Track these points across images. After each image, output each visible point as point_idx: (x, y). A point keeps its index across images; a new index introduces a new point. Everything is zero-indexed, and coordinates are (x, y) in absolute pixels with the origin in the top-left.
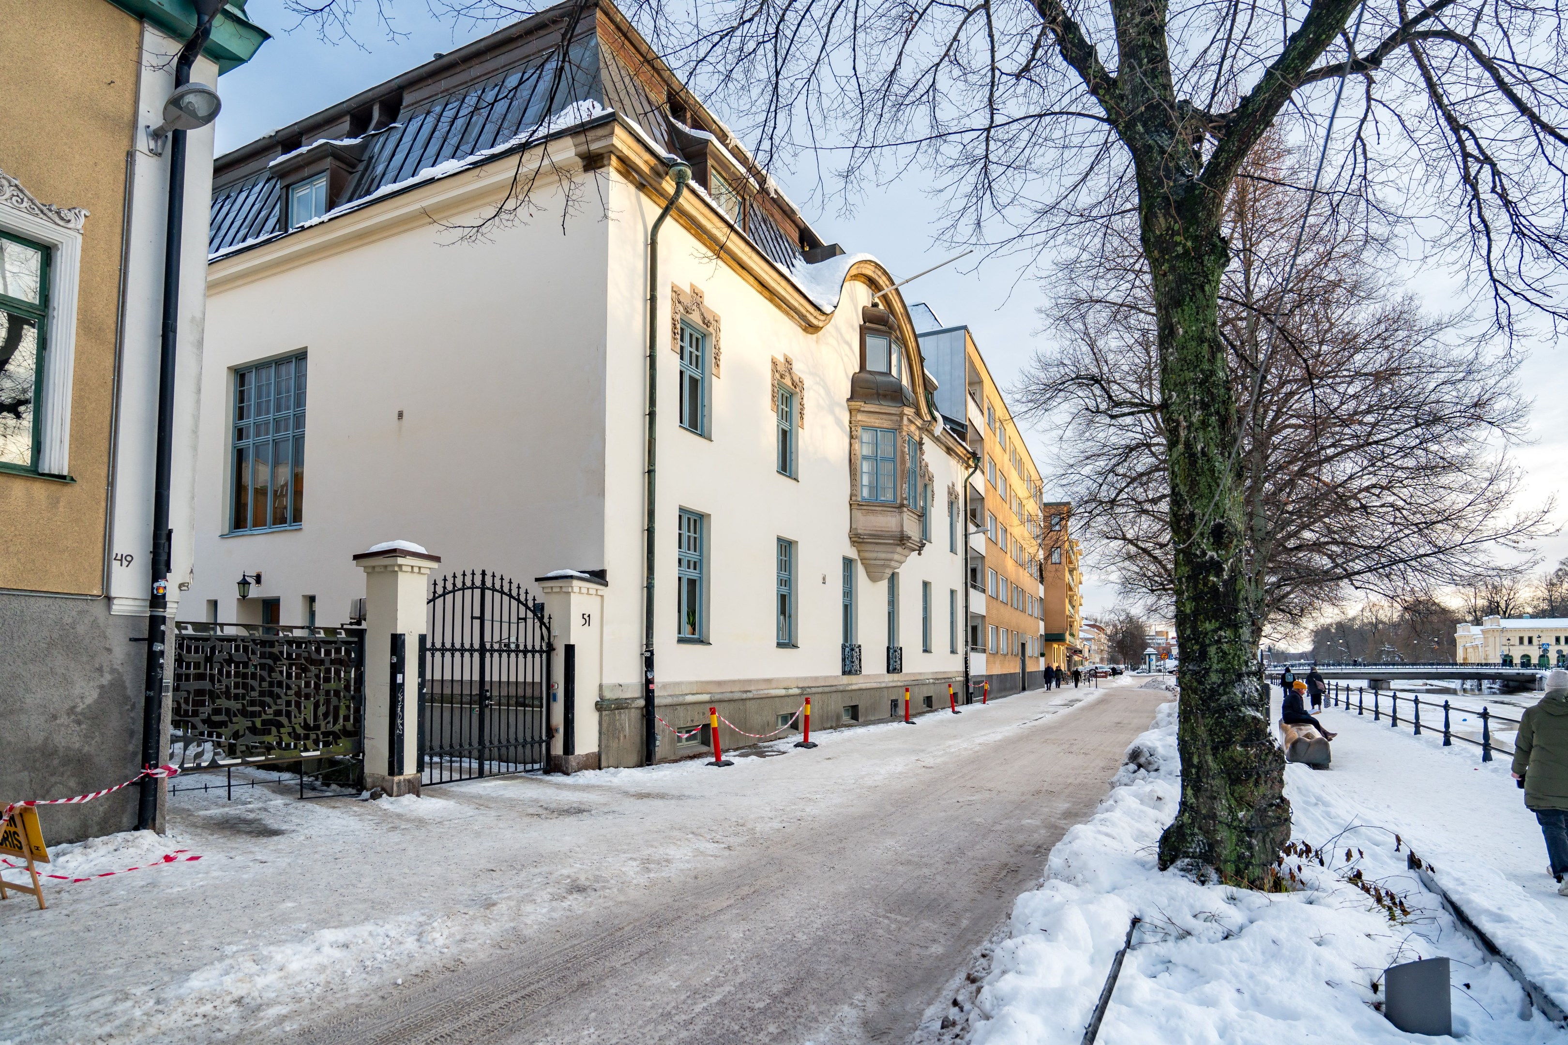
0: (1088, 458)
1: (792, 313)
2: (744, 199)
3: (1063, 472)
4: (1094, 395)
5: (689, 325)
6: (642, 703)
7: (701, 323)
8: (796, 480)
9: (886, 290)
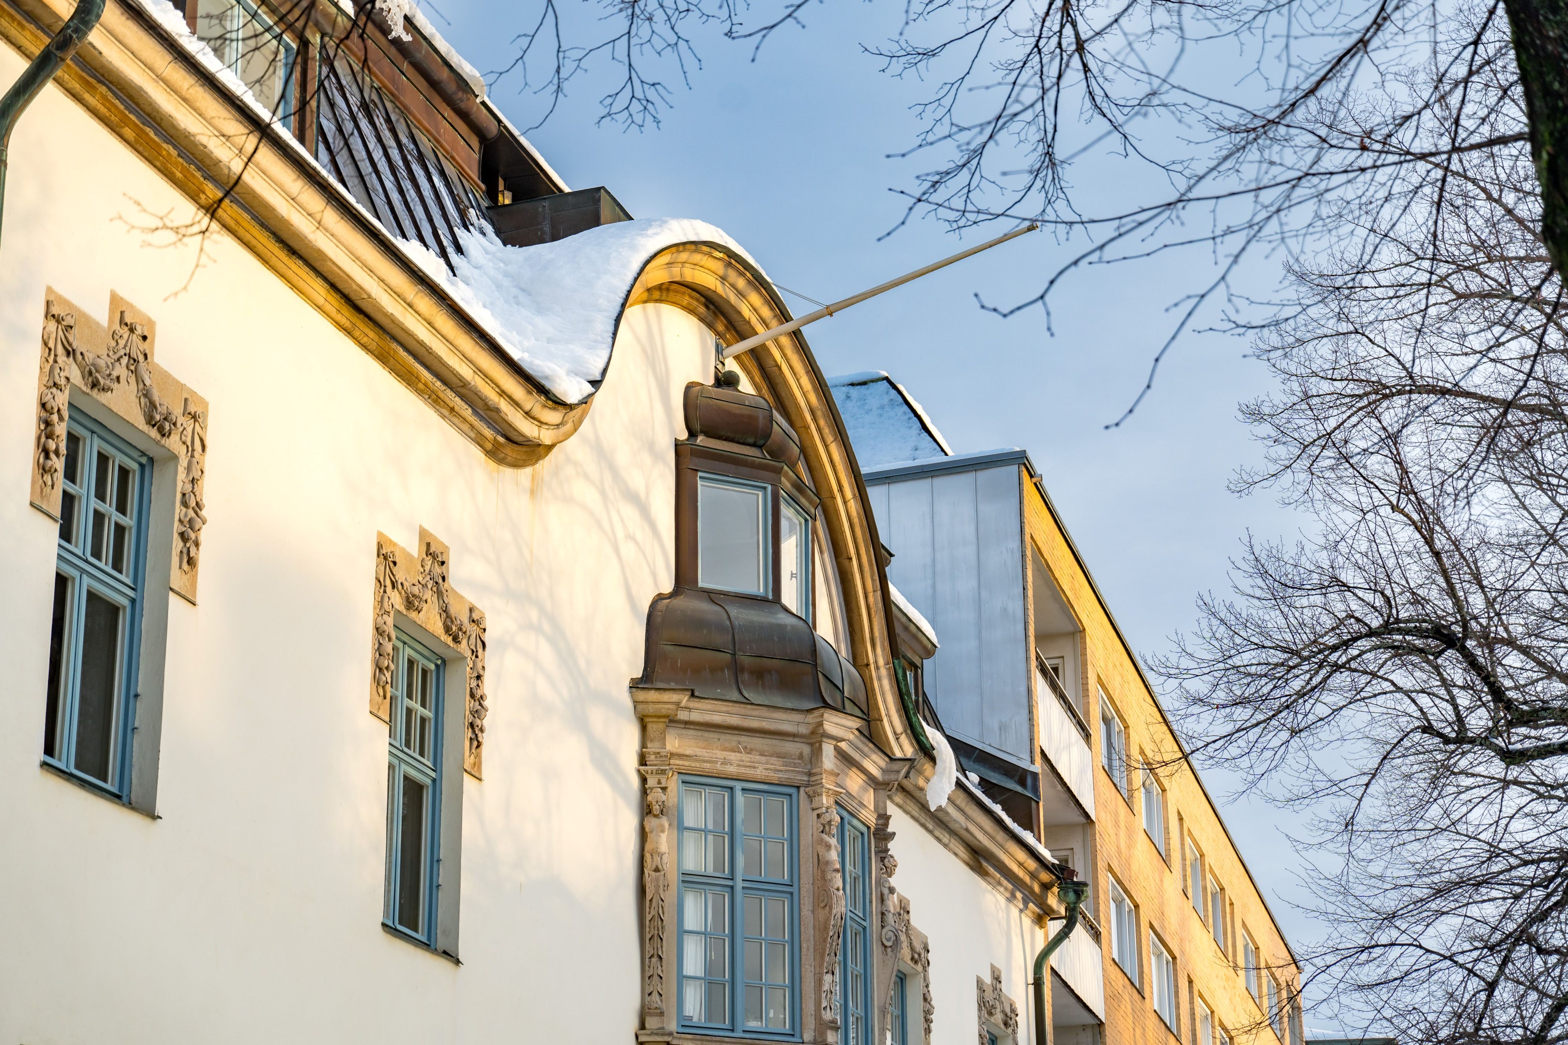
0: (1439, 892)
1: (450, 397)
2: (304, 44)
3: (1361, 940)
4: (1446, 684)
5: (98, 427)
7: (140, 422)
8: (451, 956)
9: (762, 336)
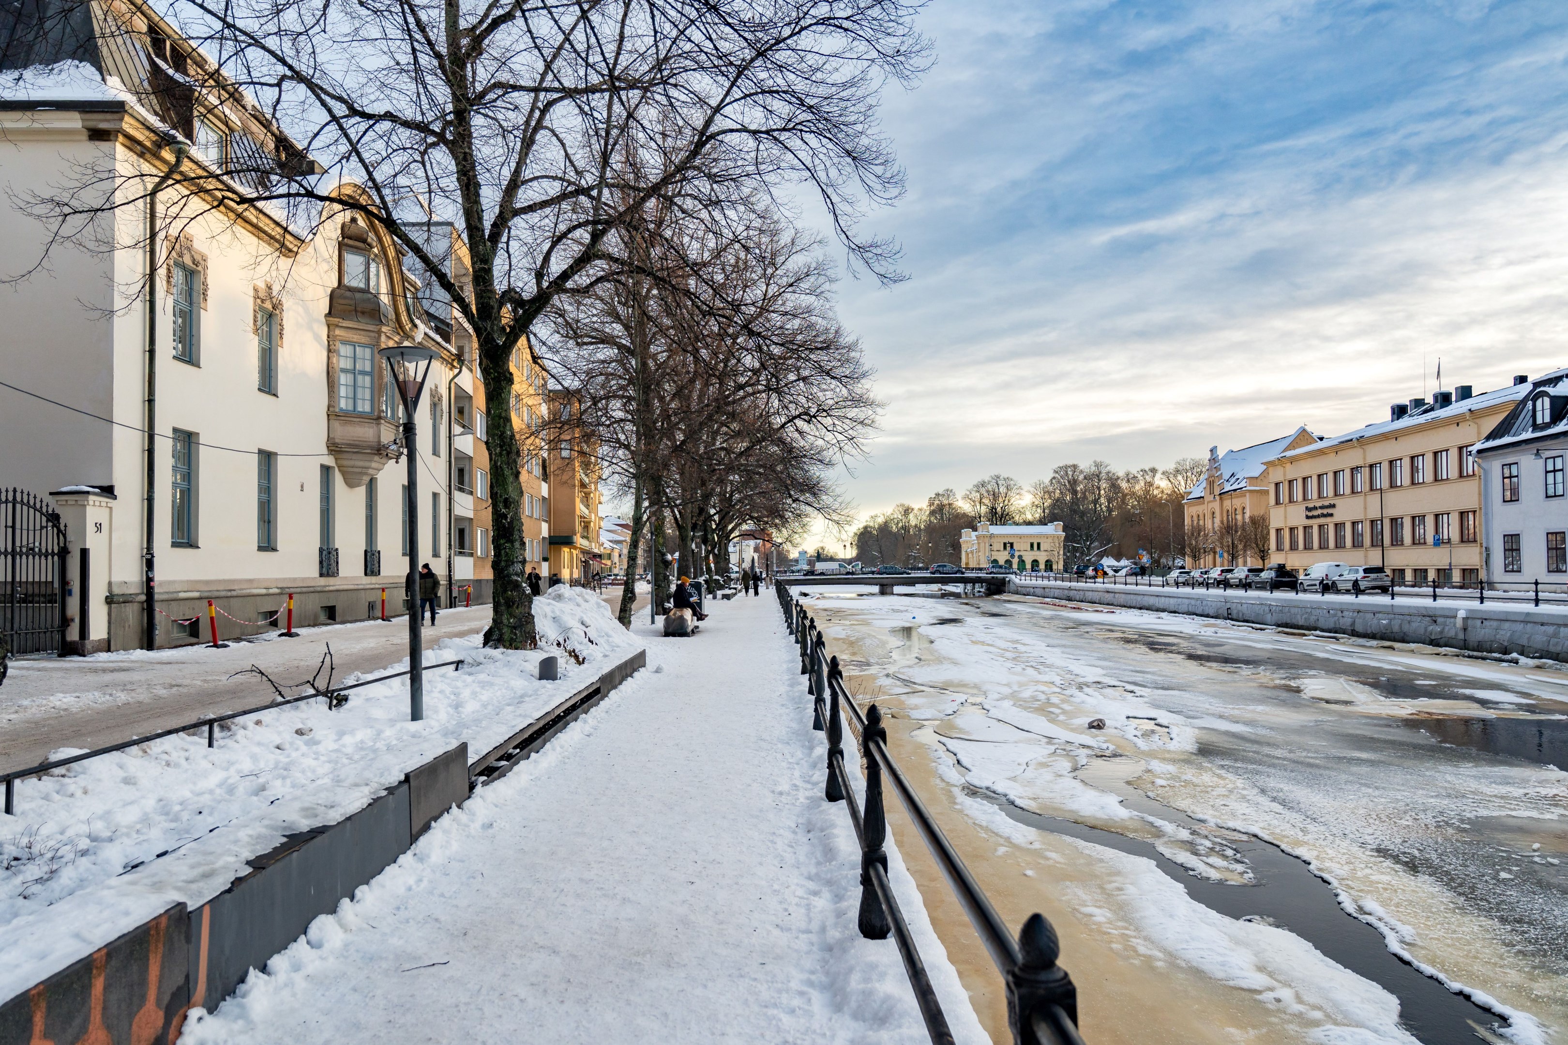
6: (143, 598)
7: (192, 264)
8: (275, 395)
